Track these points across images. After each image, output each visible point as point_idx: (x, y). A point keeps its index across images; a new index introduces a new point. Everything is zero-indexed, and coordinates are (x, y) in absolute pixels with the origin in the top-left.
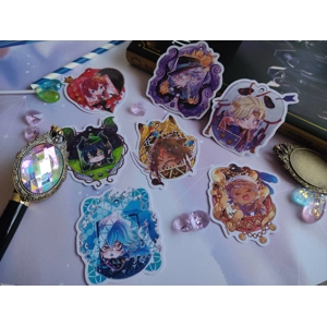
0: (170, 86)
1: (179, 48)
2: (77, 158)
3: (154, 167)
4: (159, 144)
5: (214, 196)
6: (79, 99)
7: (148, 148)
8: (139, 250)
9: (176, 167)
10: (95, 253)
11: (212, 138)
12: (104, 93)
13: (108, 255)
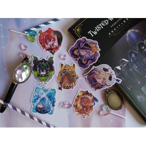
0: (78, 52)
1: (87, 39)
2: (37, 71)
3: (61, 83)
4: (66, 74)
5: (76, 100)
6: (43, 44)
7: (61, 75)
8: (48, 108)
9: (68, 85)
10: (35, 104)
11: (86, 78)
12: (53, 44)
13: (39, 106)
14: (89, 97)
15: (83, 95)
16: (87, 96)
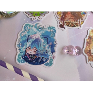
3: (62, 19)
5: (87, 42)
8: (44, 55)
9: (74, 22)
10: (24, 49)
13: (29, 52)
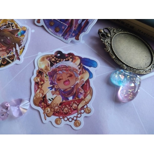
11: (42, 26)
14: (70, 64)
15: (52, 65)
16: (64, 63)
